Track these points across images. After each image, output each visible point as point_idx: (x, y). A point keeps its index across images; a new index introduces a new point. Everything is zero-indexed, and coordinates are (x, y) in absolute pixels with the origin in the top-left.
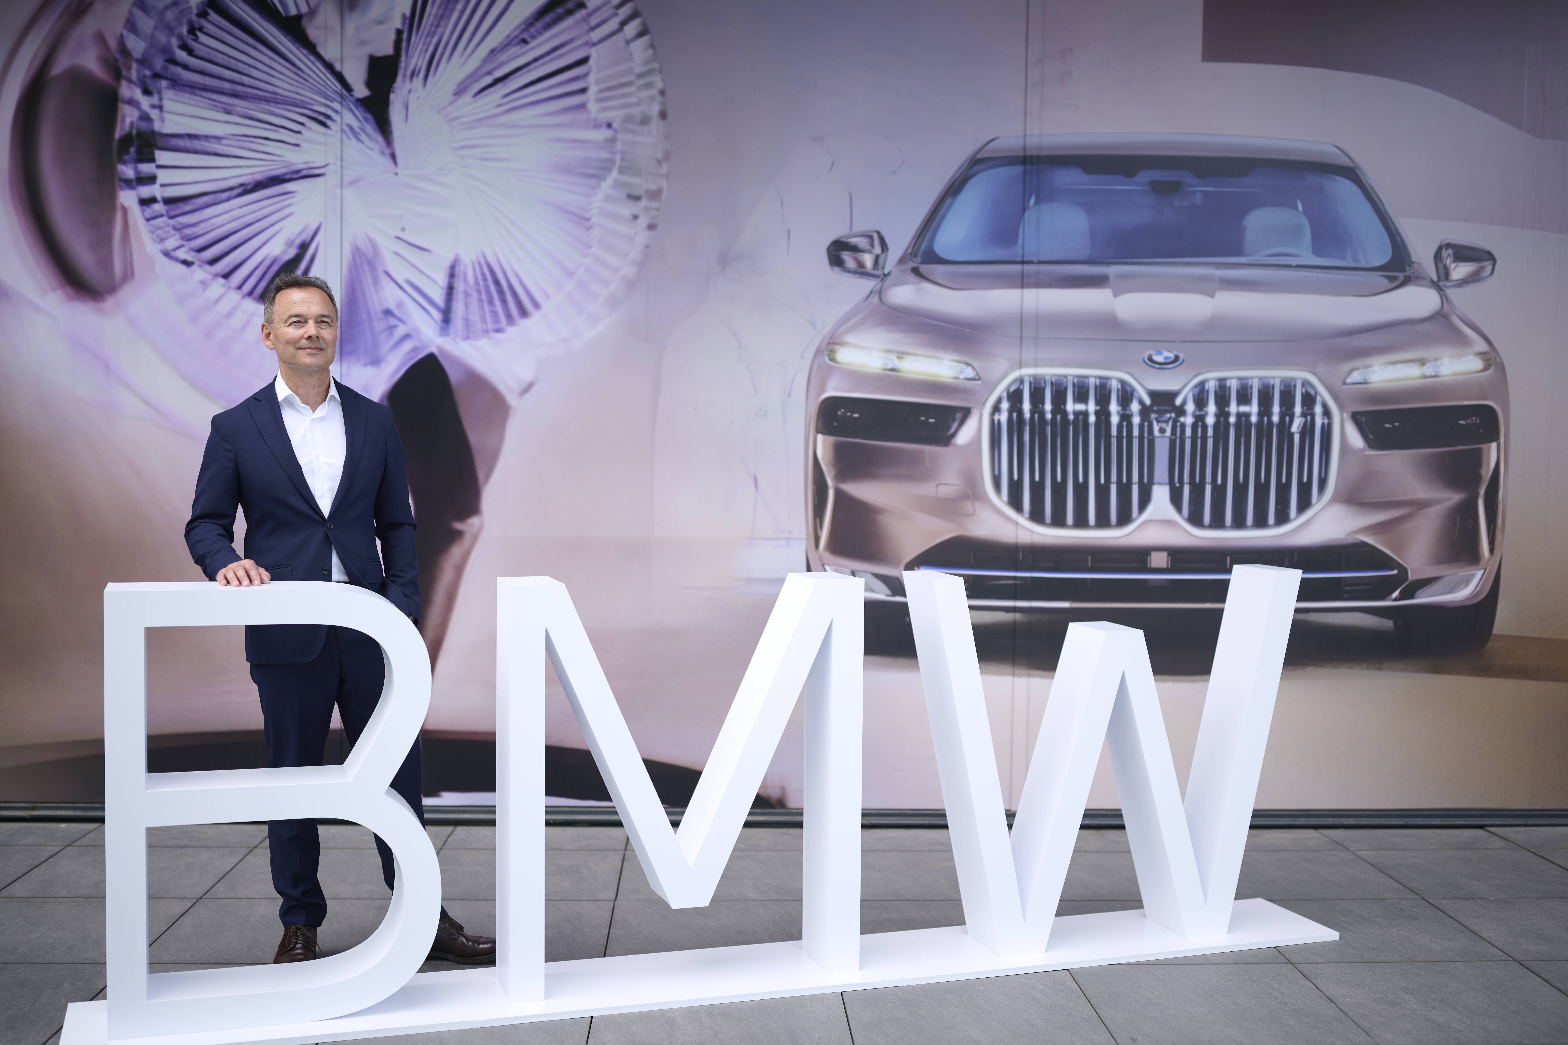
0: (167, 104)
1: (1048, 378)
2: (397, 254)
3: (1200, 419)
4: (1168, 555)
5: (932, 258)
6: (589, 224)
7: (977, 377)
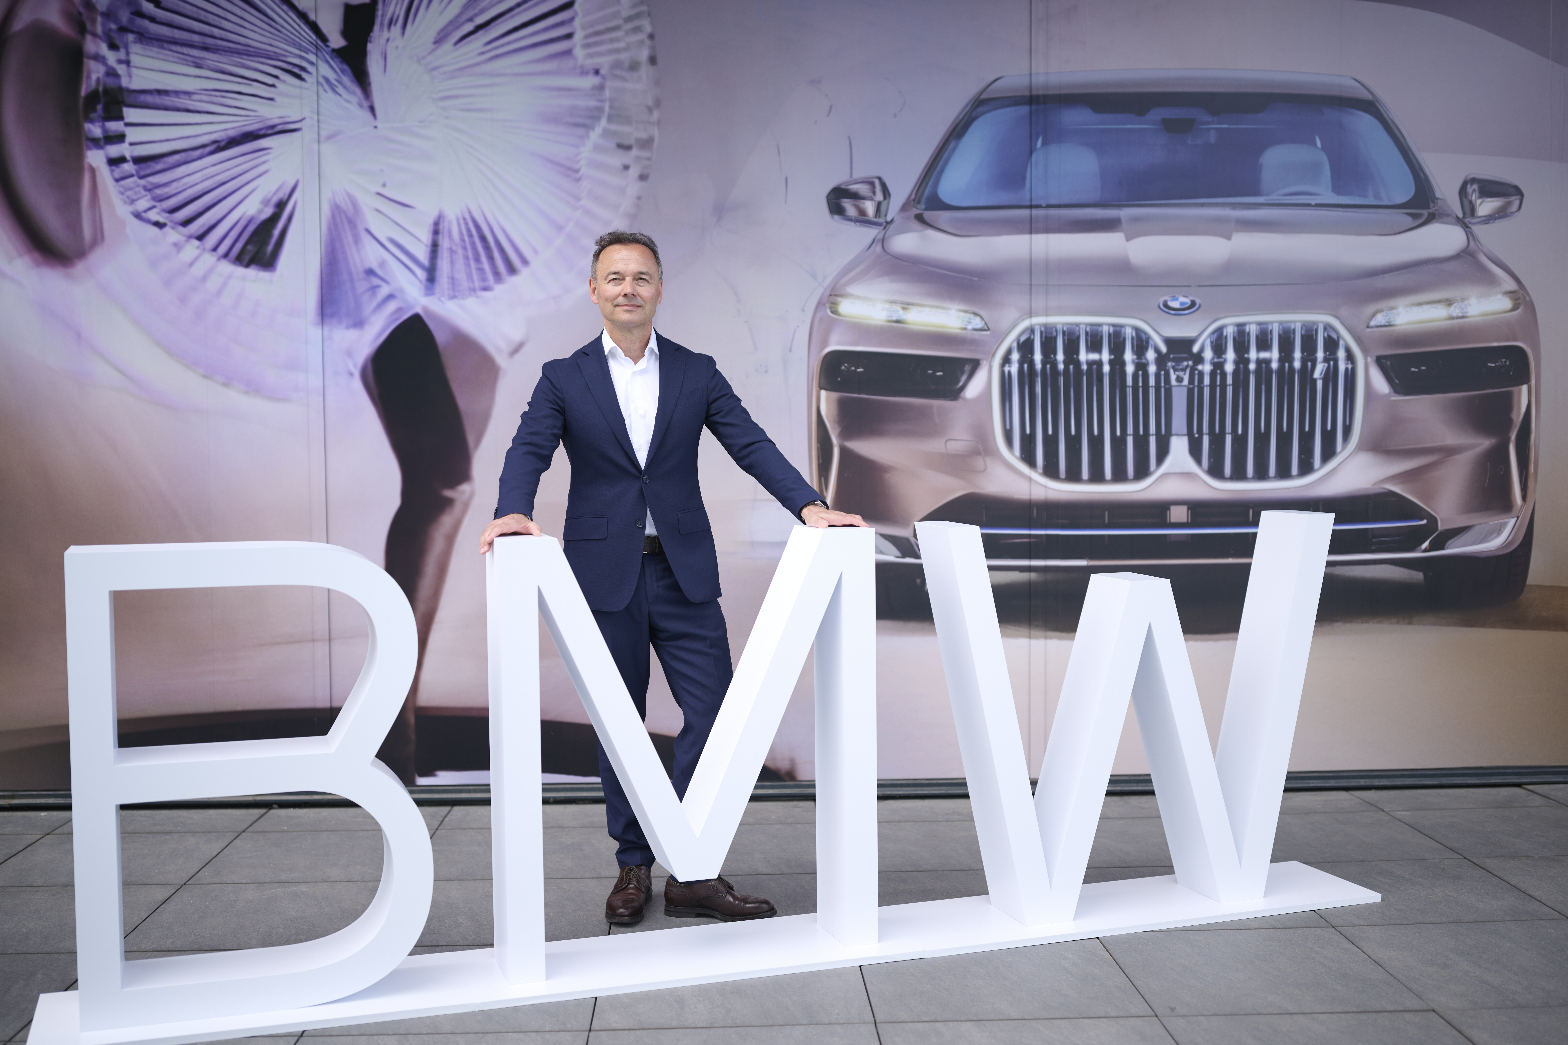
0: (135, 59)
1: (1059, 327)
2: (378, 211)
3: (1218, 367)
4: (1188, 509)
5: (937, 204)
6: (578, 175)
7: (986, 328)
